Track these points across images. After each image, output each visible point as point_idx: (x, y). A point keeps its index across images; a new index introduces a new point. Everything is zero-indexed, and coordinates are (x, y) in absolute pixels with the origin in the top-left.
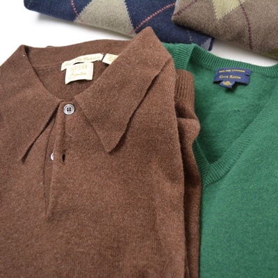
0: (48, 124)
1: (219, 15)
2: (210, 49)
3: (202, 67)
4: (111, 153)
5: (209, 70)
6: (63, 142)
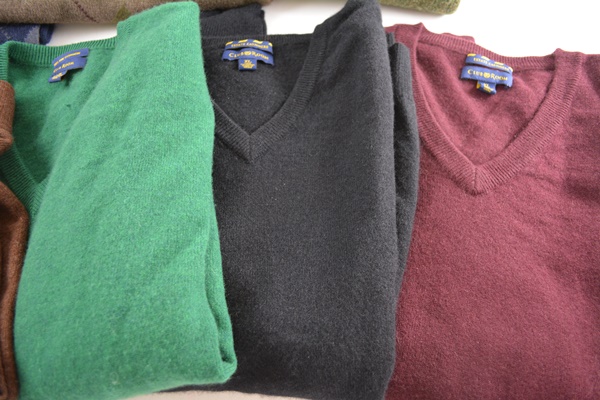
5: (45, 67)
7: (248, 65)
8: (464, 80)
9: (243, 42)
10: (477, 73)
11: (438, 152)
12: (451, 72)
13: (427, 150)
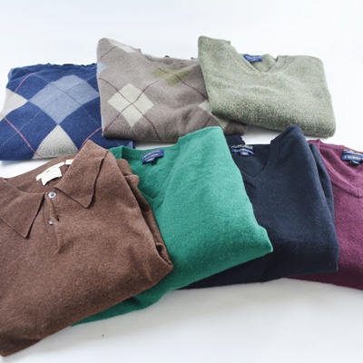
0: (39, 210)
1: (132, 125)
2: (134, 148)
3: (132, 159)
4: (88, 208)
5: (137, 159)
6: (55, 211)
7: (244, 154)
8: (344, 160)
9: (239, 146)
10: (349, 157)
11: (338, 184)
12: (337, 158)
13: (334, 184)
